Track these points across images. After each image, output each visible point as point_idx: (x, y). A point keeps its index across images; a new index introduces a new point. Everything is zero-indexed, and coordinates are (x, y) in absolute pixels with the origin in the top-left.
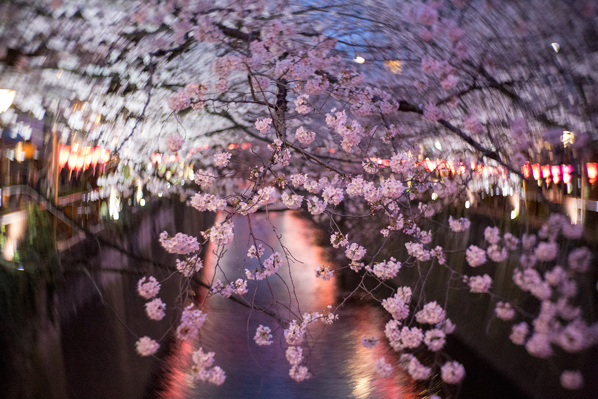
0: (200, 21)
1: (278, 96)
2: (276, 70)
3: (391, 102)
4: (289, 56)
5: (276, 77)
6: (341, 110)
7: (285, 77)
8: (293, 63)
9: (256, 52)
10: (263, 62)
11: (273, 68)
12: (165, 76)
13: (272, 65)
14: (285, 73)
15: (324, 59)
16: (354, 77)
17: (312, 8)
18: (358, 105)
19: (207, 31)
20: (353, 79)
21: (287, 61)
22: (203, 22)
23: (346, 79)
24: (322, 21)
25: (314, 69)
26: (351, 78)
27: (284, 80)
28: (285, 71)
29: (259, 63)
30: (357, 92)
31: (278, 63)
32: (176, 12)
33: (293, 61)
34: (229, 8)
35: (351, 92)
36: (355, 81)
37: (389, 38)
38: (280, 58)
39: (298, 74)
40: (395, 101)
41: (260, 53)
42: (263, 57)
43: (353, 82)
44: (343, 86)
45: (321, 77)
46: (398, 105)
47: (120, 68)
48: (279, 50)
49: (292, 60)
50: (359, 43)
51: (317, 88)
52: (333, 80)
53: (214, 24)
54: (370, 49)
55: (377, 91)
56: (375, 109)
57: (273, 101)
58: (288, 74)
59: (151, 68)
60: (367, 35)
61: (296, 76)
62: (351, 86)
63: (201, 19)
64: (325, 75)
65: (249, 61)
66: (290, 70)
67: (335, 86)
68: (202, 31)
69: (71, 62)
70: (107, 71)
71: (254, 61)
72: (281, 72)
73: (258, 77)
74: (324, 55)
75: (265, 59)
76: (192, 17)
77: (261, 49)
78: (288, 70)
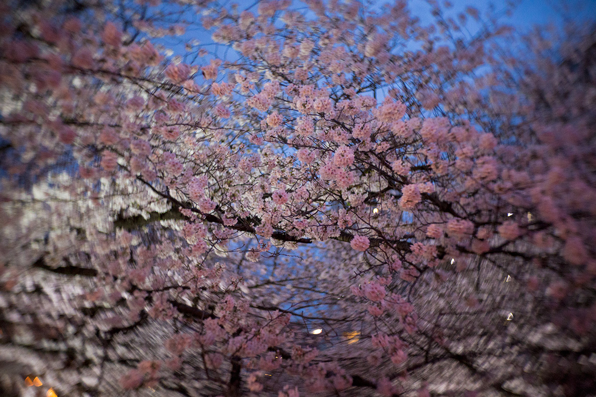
0: (154, 299)
1: (232, 373)
2: (230, 346)
3: (344, 377)
4: (243, 333)
5: (230, 354)
6: (293, 388)
7: (238, 354)
8: (246, 340)
9: (210, 329)
10: (216, 339)
11: (227, 345)
12: (121, 350)
13: (225, 342)
14: (238, 351)
15: (277, 335)
16: (307, 352)
17: (268, 282)
18: (312, 380)
19: (161, 309)
20: (306, 355)
21: (240, 338)
22: (157, 300)
23: (300, 355)
24: (278, 294)
25: (267, 347)
26: (304, 354)
27: (237, 356)
28: (238, 348)
29: (212, 340)
30: (311, 367)
31: (231, 341)
32: (132, 289)
33: (246, 338)
34: (184, 285)
35: (304, 367)
36: (308, 357)
37: (345, 310)
38: (235, 335)
39: (251, 351)
40: (348, 377)
41: (214, 330)
42: (217, 333)
43: (306, 358)
44: (297, 362)
45: (274, 353)
46: (351, 380)
47: (76, 343)
48: (233, 327)
49: (245, 336)
50: (315, 316)
51: (270, 364)
52: (286, 356)
53: (169, 301)
54: (325, 322)
55: (331, 365)
56: (329, 385)
57: (226, 378)
58: (241, 350)
59: (107, 343)
60: (323, 308)
61: (249, 353)
62: (305, 362)
63: (156, 297)
64: (278, 351)
65: (202, 338)
66: (243, 347)
67: (289, 362)
68: (156, 310)
69: (26, 337)
70: (62, 346)
71: (208, 337)
72: (234, 348)
73: (212, 355)
74: (278, 332)
75: (218, 336)
76: (147, 295)
77: (214, 327)
78: (241, 347)
